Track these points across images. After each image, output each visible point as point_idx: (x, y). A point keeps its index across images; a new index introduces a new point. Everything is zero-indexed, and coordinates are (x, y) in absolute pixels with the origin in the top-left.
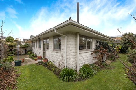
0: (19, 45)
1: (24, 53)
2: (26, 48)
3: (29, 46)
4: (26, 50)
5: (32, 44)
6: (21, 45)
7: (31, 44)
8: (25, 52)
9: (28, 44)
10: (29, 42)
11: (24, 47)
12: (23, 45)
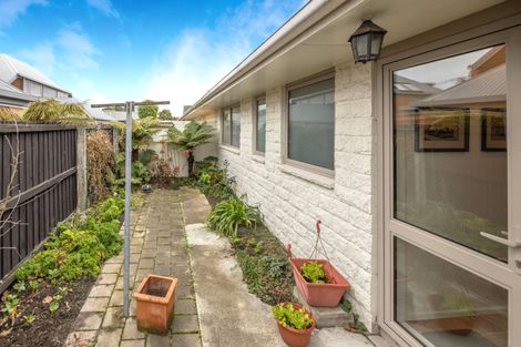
0: (164, 132)
1: (183, 173)
2: (191, 147)
3: (205, 137)
4: (191, 160)
5: (219, 127)
6: (172, 129)
7: (216, 124)
8: (187, 168)
9: (201, 123)
10: (203, 116)
11: (183, 143)
12: (179, 133)
